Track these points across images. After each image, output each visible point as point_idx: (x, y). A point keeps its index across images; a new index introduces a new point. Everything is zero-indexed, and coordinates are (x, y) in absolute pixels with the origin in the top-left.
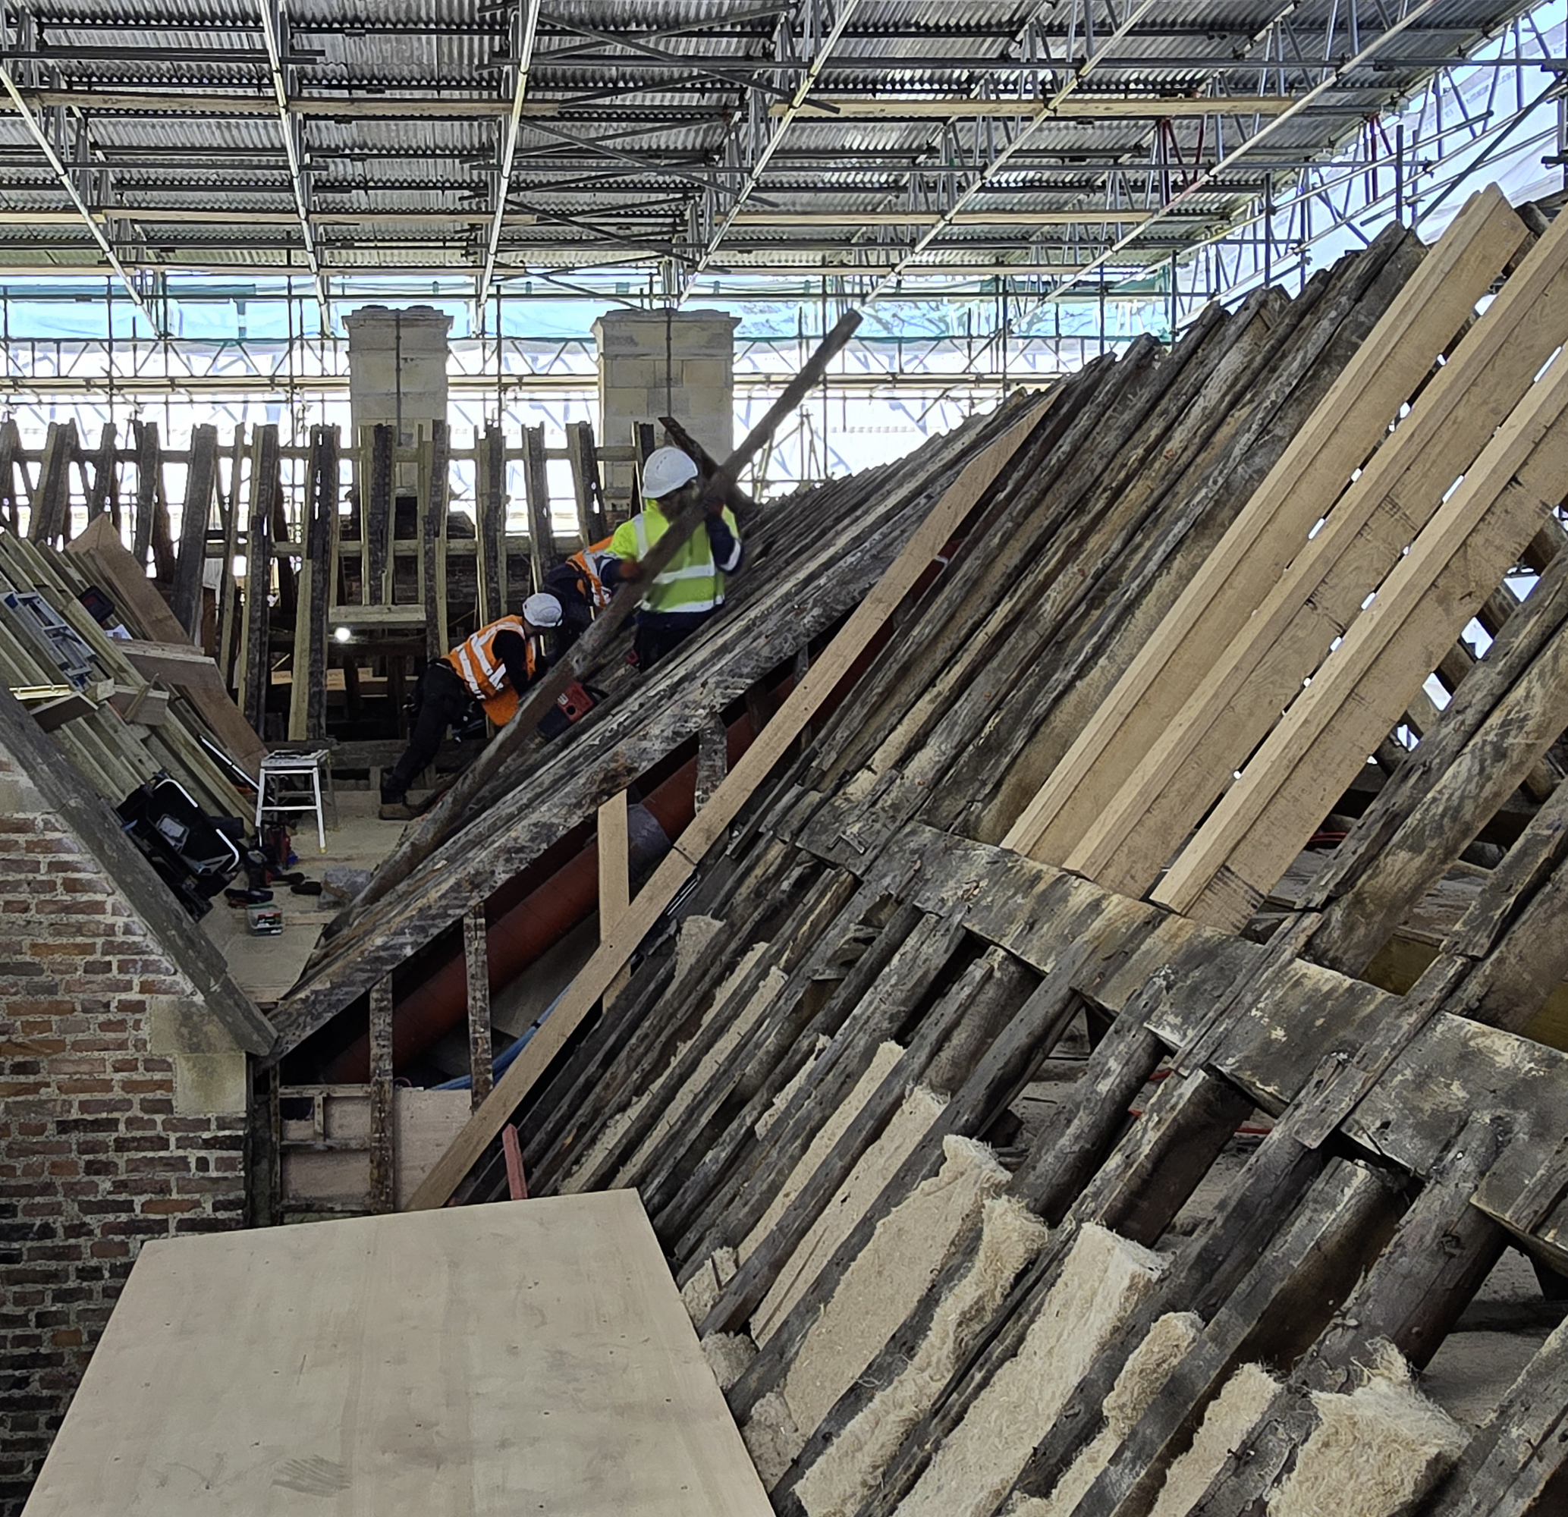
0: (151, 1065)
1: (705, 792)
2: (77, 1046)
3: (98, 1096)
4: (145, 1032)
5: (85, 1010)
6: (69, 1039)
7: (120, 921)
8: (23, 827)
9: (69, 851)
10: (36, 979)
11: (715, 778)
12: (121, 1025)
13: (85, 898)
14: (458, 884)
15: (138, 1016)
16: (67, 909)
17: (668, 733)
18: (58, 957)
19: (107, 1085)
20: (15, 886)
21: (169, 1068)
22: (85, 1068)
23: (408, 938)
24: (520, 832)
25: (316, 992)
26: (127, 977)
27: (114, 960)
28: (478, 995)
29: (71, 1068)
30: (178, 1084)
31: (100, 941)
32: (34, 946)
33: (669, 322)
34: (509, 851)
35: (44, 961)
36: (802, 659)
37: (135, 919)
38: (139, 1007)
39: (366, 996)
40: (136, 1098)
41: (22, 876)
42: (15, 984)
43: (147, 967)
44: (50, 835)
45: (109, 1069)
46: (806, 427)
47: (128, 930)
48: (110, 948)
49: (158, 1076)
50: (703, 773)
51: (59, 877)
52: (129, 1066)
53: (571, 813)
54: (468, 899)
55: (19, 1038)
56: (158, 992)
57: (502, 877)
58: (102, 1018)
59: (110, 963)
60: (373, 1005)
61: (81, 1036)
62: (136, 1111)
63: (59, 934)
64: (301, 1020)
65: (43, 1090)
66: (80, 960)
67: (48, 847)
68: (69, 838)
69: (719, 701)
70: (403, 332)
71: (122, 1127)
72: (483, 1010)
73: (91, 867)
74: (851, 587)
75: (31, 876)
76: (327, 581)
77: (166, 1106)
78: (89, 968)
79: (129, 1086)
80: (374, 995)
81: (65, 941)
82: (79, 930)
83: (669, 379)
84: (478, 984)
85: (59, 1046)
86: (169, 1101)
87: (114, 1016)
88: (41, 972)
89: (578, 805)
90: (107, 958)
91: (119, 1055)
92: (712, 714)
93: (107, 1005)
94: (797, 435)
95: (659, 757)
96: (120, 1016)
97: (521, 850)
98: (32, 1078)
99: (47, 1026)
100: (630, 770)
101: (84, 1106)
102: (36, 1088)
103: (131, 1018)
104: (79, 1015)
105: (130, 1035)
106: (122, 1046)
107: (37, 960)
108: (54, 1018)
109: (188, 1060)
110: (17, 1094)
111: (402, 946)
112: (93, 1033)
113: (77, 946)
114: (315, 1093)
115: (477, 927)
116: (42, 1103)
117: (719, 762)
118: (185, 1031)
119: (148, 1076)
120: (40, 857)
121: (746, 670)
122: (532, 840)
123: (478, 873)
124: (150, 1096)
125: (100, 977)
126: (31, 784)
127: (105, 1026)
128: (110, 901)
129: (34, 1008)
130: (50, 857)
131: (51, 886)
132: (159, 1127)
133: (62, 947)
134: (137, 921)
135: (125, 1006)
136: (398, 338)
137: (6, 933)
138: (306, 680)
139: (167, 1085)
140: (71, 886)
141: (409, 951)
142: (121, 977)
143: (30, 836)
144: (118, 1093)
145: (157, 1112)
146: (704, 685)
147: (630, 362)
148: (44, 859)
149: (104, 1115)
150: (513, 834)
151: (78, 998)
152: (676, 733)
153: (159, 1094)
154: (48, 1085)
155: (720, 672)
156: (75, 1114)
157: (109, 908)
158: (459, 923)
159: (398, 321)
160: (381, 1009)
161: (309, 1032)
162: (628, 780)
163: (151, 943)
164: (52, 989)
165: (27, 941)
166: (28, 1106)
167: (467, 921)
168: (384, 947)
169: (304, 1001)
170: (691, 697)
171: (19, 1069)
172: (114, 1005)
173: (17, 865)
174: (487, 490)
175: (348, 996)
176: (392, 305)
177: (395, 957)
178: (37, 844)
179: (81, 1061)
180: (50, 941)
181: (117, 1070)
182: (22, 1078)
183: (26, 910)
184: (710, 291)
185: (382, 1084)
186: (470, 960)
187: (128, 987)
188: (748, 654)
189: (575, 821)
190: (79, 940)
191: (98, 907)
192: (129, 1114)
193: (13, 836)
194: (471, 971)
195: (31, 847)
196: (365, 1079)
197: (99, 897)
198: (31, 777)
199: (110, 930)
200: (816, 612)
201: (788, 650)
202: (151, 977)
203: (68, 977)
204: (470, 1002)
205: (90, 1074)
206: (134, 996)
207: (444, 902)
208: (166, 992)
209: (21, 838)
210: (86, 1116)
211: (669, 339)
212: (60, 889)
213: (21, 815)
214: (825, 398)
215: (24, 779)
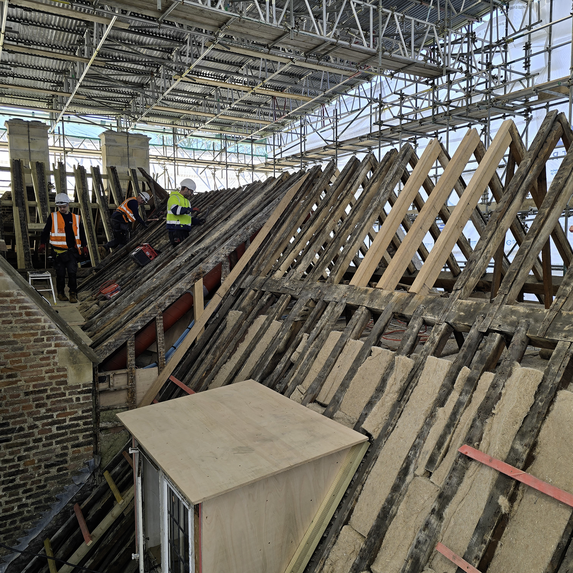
0: (59, 370)
1: (224, 278)
2: (31, 367)
3: (40, 382)
4: (56, 360)
5: (34, 354)
6: (29, 364)
7: (47, 325)
8: (9, 295)
9: (27, 302)
10: (15, 346)
11: (226, 275)
12: (48, 358)
13: (34, 317)
14: (155, 307)
15: (54, 355)
16: (27, 322)
17: (214, 262)
18: (24, 338)
19: (43, 378)
20: (6, 315)
21: (66, 370)
22: (34, 373)
23: (139, 324)
24: (173, 291)
25: (110, 343)
26: (50, 342)
27: (45, 337)
29: (30, 374)
30: (69, 375)
31: (39, 332)
32: (14, 335)
33: (128, 137)
34: (170, 296)
35: (19, 340)
36: (249, 242)
37: (52, 323)
38: (54, 352)
39: (127, 342)
40: (54, 381)
41: (9, 312)
42: (7, 348)
43: (57, 339)
44: (19, 298)
45: (44, 372)
47: (50, 327)
48: (44, 333)
49: (61, 373)
50: (223, 273)
51: (23, 311)
52: (52, 371)
53: (187, 285)
54: (157, 311)
55: (9, 366)
56: (61, 346)
57: (167, 304)
58: (41, 356)
59: (43, 338)
60: (128, 345)
61: (33, 363)
62: (54, 386)
63: (24, 330)
64: (105, 352)
65: (19, 383)
66: (32, 338)
67: (18, 301)
68: (27, 298)
69: (227, 253)
70: (31, 130)
71: (49, 391)
72: (162, 343)
73: (36, 307)
74: (260, 223)
75: (12, 311)
76: (25, 215)
77: (65, 382)
78: (36, 341)
79: (51, 378)
80: (129, 342)
81: (26, 332)
82: (32, 328)
84: (161, 336)
85: (25, 367)
86: (66, 381)
87: (45, 355)
88: (17, 343)
89: (189, 282)
90: (43, 337)
91: (48, 368)
92: (226, 256)
93: (43, 352)
95: (211, 268)
96: (47, 355)
97: (173, 296)
98: (14, 379)
99: (20, 361)
100: (204, 272)
101: (34, 386)
102: (16, 382)
103: (52, 356)
104: (32, 356)
105: (51, 361)
106: (48, 365)
107: (16, 339)
108: (23, 358)
109: (72, 367)
110: (9, 385)
111: (138, 326)
112: (38, 361)
113: (31, 333)
114: (110, 373)
115: (160, 319)
116: (18, 387)
117: (228, 269)
118: (71, 358)
119: (58, 374)
120: (16, 305)
121: (234, 244)
122: (176, 293)
123: (161, 303)
124: (59, 380)
125: (40, 343)
126: (12, 281)
127: (42, 359)
128: (43, 318)
129: (15, 356)
130: (20, 305)
131: (21, 314)
132: (62, 390)
133: (26, 335)
134: (53, 324)
135: (49, 352)
136: (29, 131)
137: (3, 331)
139: (65, 376)
140: (28, 314)
141: (139, 328)
142: (47, 343)
143: (12, 298)
144: (47, 380)
145: (62, 385)
146: (223, 248)
148: (18, 306)
149: (42, 388)
150: (171, 291)
151: (31, 351)
152: (216, 262)
153: (62, 379)
154: (20, 381)
155: (228, 245)
156: (31, 389)
157: (43, 320)
158: (155, 319)
159: (28, 125)
160: (131, 346)
161: (108, 355)
162: (203, 275)
163: (58, 331)
164: (21, 349)
165: (11, 334)
166: (13, 389)
167: (158, 318)
168: (132, 327)
169: (107, 345)
170: (220, 252)
171: (10, 376)
172: (45, 352)
173: (8, 308)
174: (81, 186)
175: (120, 343)
176: (25, 119)
177: (136, 330)
178: (15, 301)
179: (33, 371)
180: (20, 333)
181: (46, 373)
182: (11, 380)
183: (11, 323)
185: (132, 368)
186: (158, 329)
187: (50, 345)
188: (235, 240)
189: (188, 287)
190: (32, 331)
191: (39, 320)
192: (51, 387)
193: (6, 298)
194: (158, 332)
195: (12, 302)
197: (39, 317)
198: (13, 278)
199: (44, 328)
200: (252, 229)
201: (245, 239)
202: (58, 342)
203: (28, 344)
204: (159, 341)
205: (37, 375)
206: (52, 348)
207: (150, 312)
208: (64, 346)
209: (8, 299)
210: (36, 389)
212: (24, 315)
213: (8, 291)
214: (175, 165)
215: (9, 279)
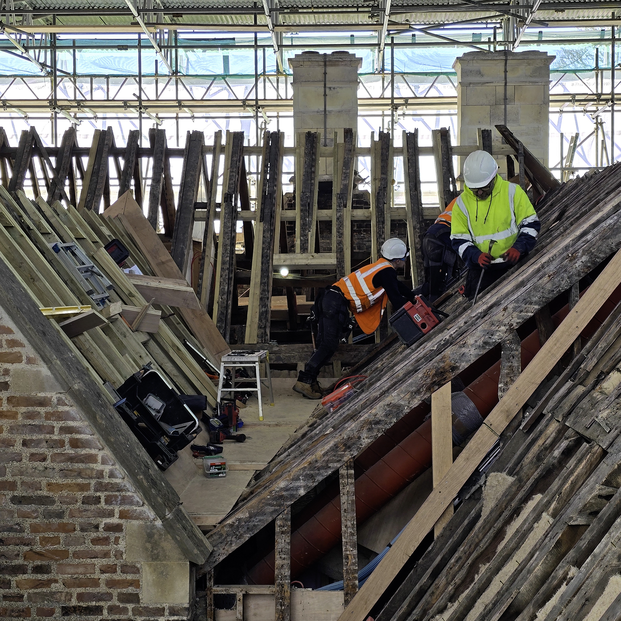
0: (125, 569)
1: (506, 384)
2: (76, 555)
3: (90, 590)
4: (122, 546)
5: (82, 530)
6: (71, 549)
7: (107, 469)
8: (42, 403)
9: (74, 419)
10: (50, 508)
11: (512, 376)
12: (105, 541)
13: (84, 452)
14: (336, 446)
15: (117, 535)
16: (71, 459)
17: (480, 342)
18: (65, 493)
19: (95, 583)
20: (38, 443)
21: (136, 571)
22: (81, 570)
23: (301, 483)
24: (378, 410)
26: (111, 508)
27: (102, 495)
28: (349, 524)
29: (72, 570)
30: (143, 583)
31: (93, 482)
32: (49, 485)
33: (506, 60)
34: (370, 423)
35: (56, 496)
36: (575, 292)
37: (117, 466)
38: (118, 528)
39: (273, 521)
40: (115, 592)
41: (42, 436)
42: (36, 511)
43: (125, 500)
44: (61, 408)
45: (97, 571)
46: (600, 132)
47: (112, 475)
48: (100, 487)
49: (130, 577)
50: (504, 371)
51: (67, 437)
52: (111, 569)
53: (412, 398)
54: (342, 456)
55: (38, 548)
56: (131, 518)
57: (366, 441)
58: (94, 535)
59: (99, 497)
60: (277, 529)
61: (79, 548)
62: (115, 601)
63: (66, 476)
65: (53, 585)
66: (80, 495)
67: (60, 417)
68: (73, 410)
69: (516, 321)
71: (105, 612)
72: (352, 534)
73: (88, 430)
75: (48, 436)
77: (135, 598)
78: (86, 501)
79: (111, 584)
80: (278, 522)
81: (70, 481)
82: (79, 474)
83: (505, 99)
84: (349, 516)
85: (64, 554)
86: (137, 595)
87: (101, 534)
88: (53, 502)
89: (418, 392)
90: (98, 494)
91: (105, 561)
92: (511, 330)
93: (97, 527)
94: (593, 137)
95: (473, 359)
96: (105, 535)
97: (378, 422)
98: (45, 577)
99: (56, 541)
100: (454, 368)
101: (80, 597)
102: (48, 583)
103: (113, 536)
104: (78, 533)
105: (112, 547)
106: (106, 555)
107: (51, 494)
108: (62, 535)
109: (150, 566)
110: (36, 587)
111: (297, 488)
112: (89, 546)
113: (78, 485)
114: (237, 590)
115: (349, 476)
116: (52, 594)
117: (516, 363)
118: (149, 546)
119: (124, 576)
120: (55, 424)
121: (535, 299)
122: (386, 415)
123: (349, 438)
124: (124, 591)
125: (93, 507)
126: (49, 373)
127: (95, 541)
128: (100, 454)
129: (48, 528)
130: (61, 424)
131: (61, 443)
132: (130, 613)
133: (68, 486)
134: (119, 470)
135: (109, 528)
136: (325, 73)
137: (32, 476)
138: (257, 303)
139: (136, 584)
140: (75, 444)
141: (302, 492)
142: (106, 507)
143: (49, 409)
144: (103, 588)
145: (129, 602)
146: (505, 309)
147: (479, 88)
148: (57, 425)
149: (94, 603)
150: (373, 411)
151: (78, 521)
152: (486, 343)
153: (131, 590)
154: (56, 581)
155: (517, 301)
156: (74, 602)
157: (99, 459)
158: (336, 474)
159: (325, 62)
160: (283, 533)
162: (452, 375)
163: (127, 483)
164: (60, 515)
165: (44, 482)
166: (43, 596)
167: (343, 472)
168: (286, 489)
169: (231, 526)
170: (495, 318)
171: (38, 569)
172: (102, 526)
173: (40, 429)
175: (261, 523)
177: (292, 496)
178: (53, 414)
179: (78, 565)
180: (60, 481)
181: (103, 572)
182: (39, 576)
183: (44, 459)
184: (536, 39)
185: (282, 586)
186: (344, 499)
187: (111, 514)
188: (535, 288)
189: (416, 403)
190: (80, 481)
191: (92, 459)
192: (109, 603)
193: (38, 409)
194: (344, 507)
195: (48, 416)
196: (271, 581)
197: (93, 451)
198: (50, 368)
199: (100, 474)
200: (584, 259)
201: (564, 285)
202: (127, 507)
203: (71, 507)
204: (343, 529)
205: (85, 574)
206: (115, 520)
207: (326, 458)
208: (137, 518)
209: (42, 410)
210: (81, 604)
211: (506, 71)
212: (67, 446)
213: (42, 395)
214: (613, 111)
215: (44, 370)
